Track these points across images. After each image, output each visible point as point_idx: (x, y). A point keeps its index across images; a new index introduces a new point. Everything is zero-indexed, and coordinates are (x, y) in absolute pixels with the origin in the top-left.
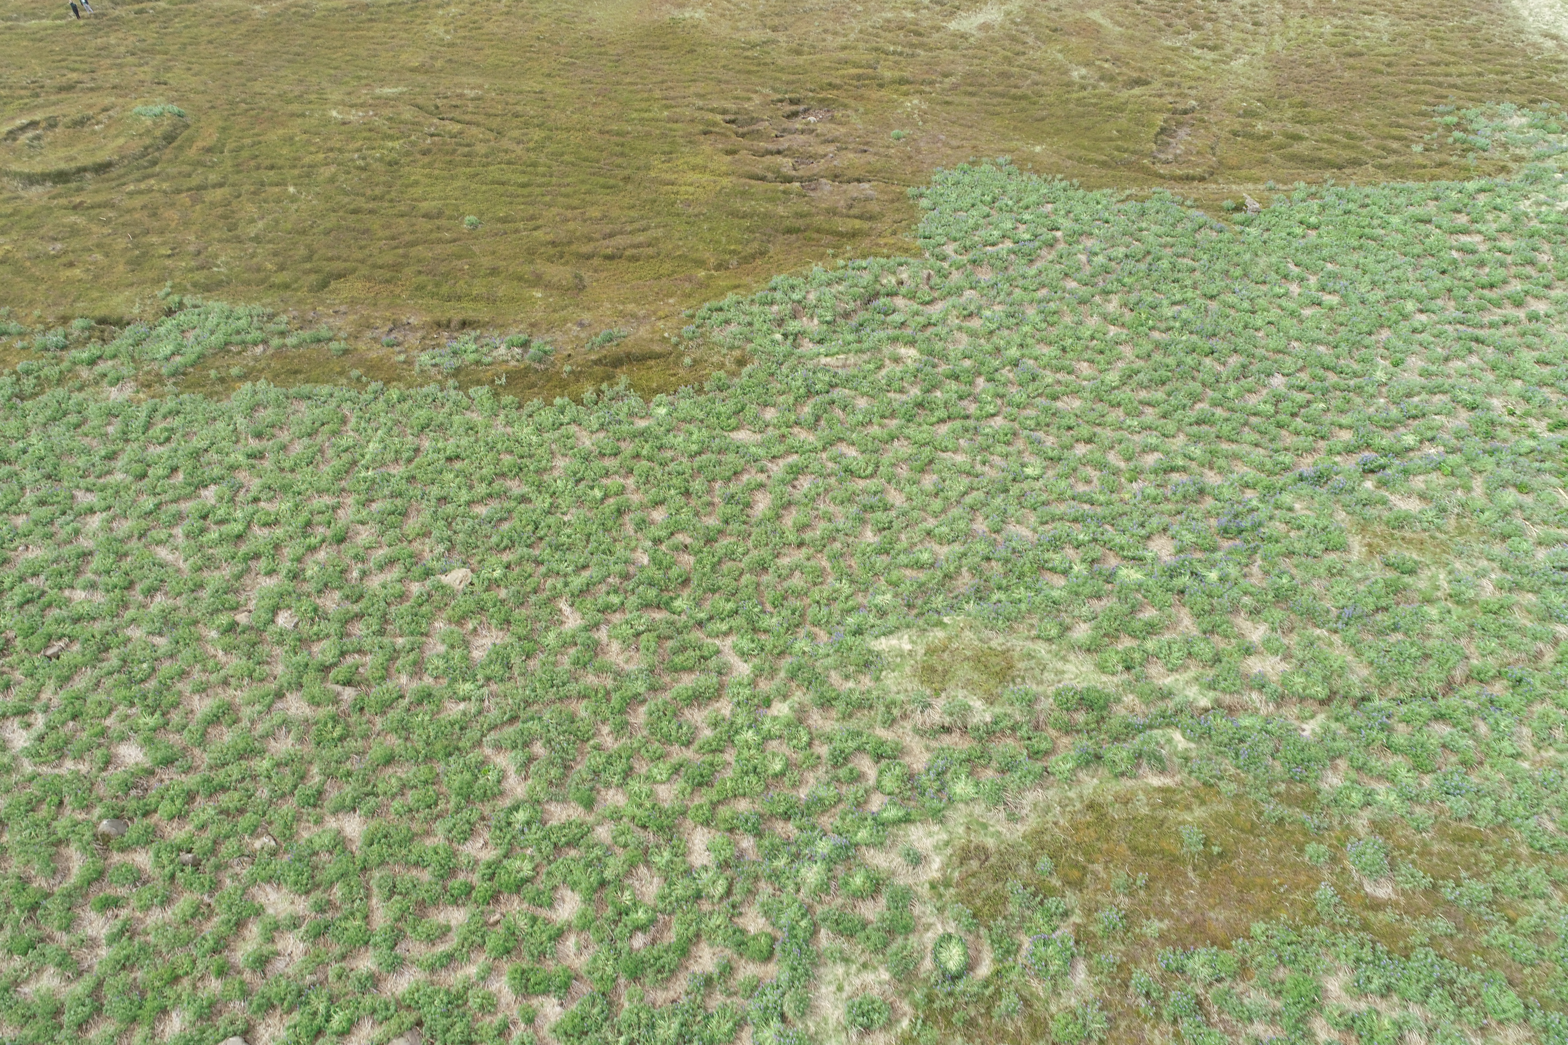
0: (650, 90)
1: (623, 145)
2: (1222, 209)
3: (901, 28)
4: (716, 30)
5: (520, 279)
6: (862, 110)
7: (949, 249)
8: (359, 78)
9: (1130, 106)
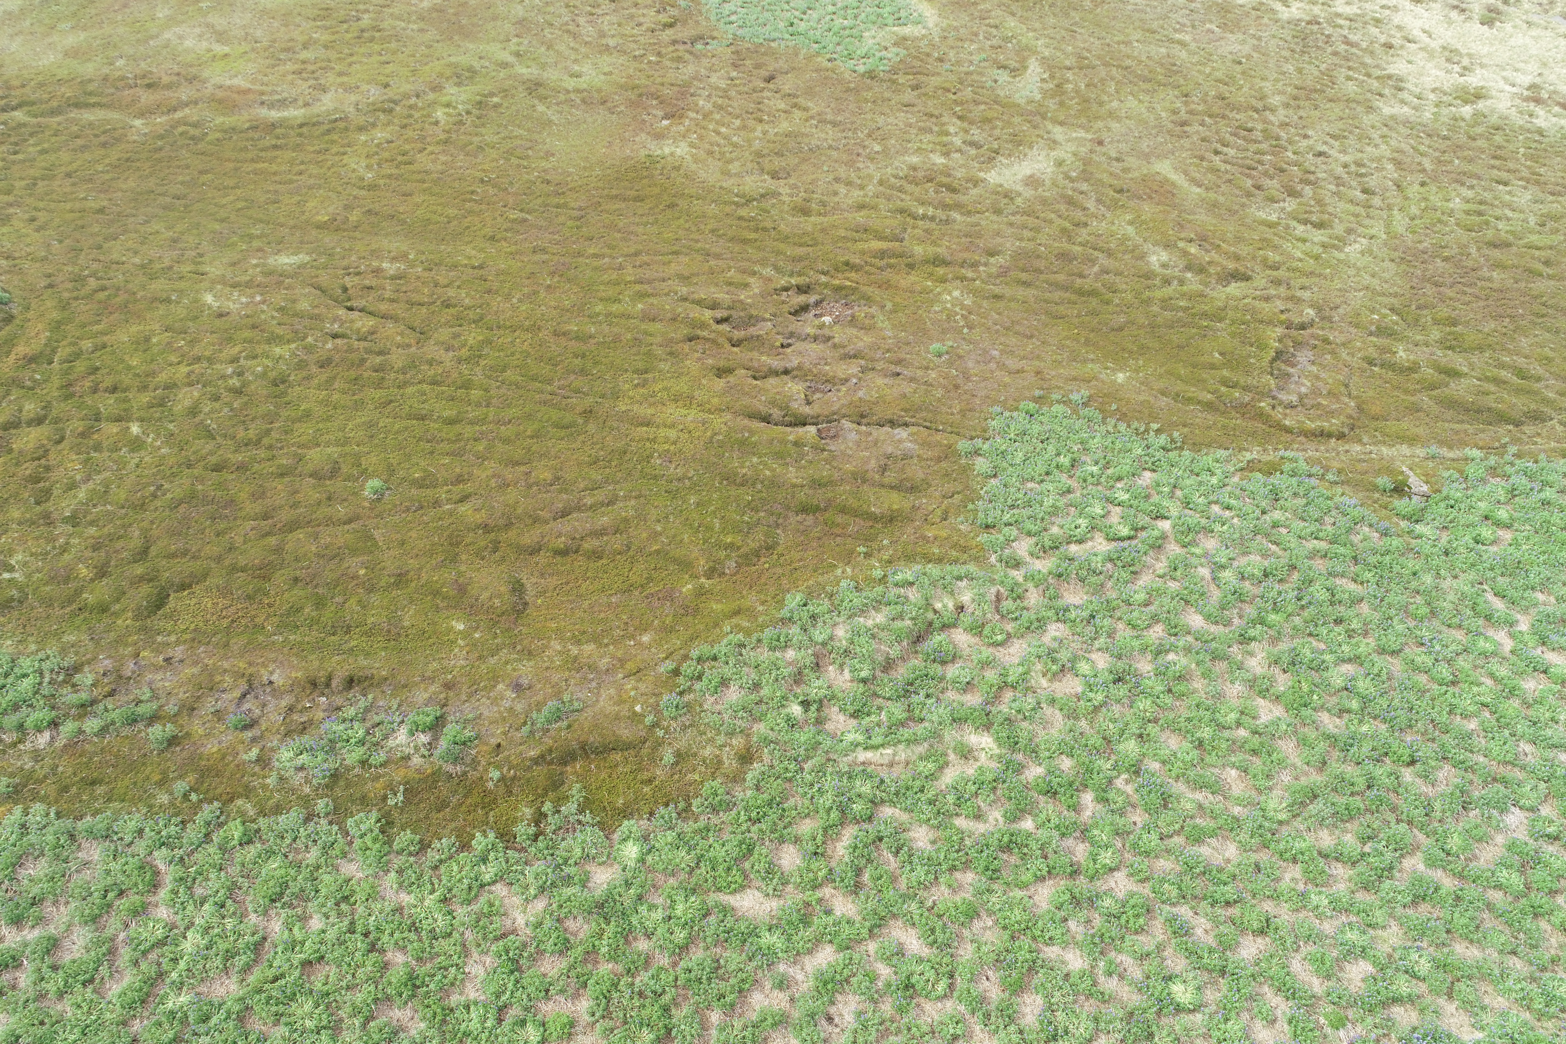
0: (621, 267)
1: (583, 356)
2: (1375, 488)
3: (930, 180)
4: (702, 174)
5: (436, 593)
6: (889, 306)
7: (1023, 548)
8: (251, 237)
9: (1231, 314)
